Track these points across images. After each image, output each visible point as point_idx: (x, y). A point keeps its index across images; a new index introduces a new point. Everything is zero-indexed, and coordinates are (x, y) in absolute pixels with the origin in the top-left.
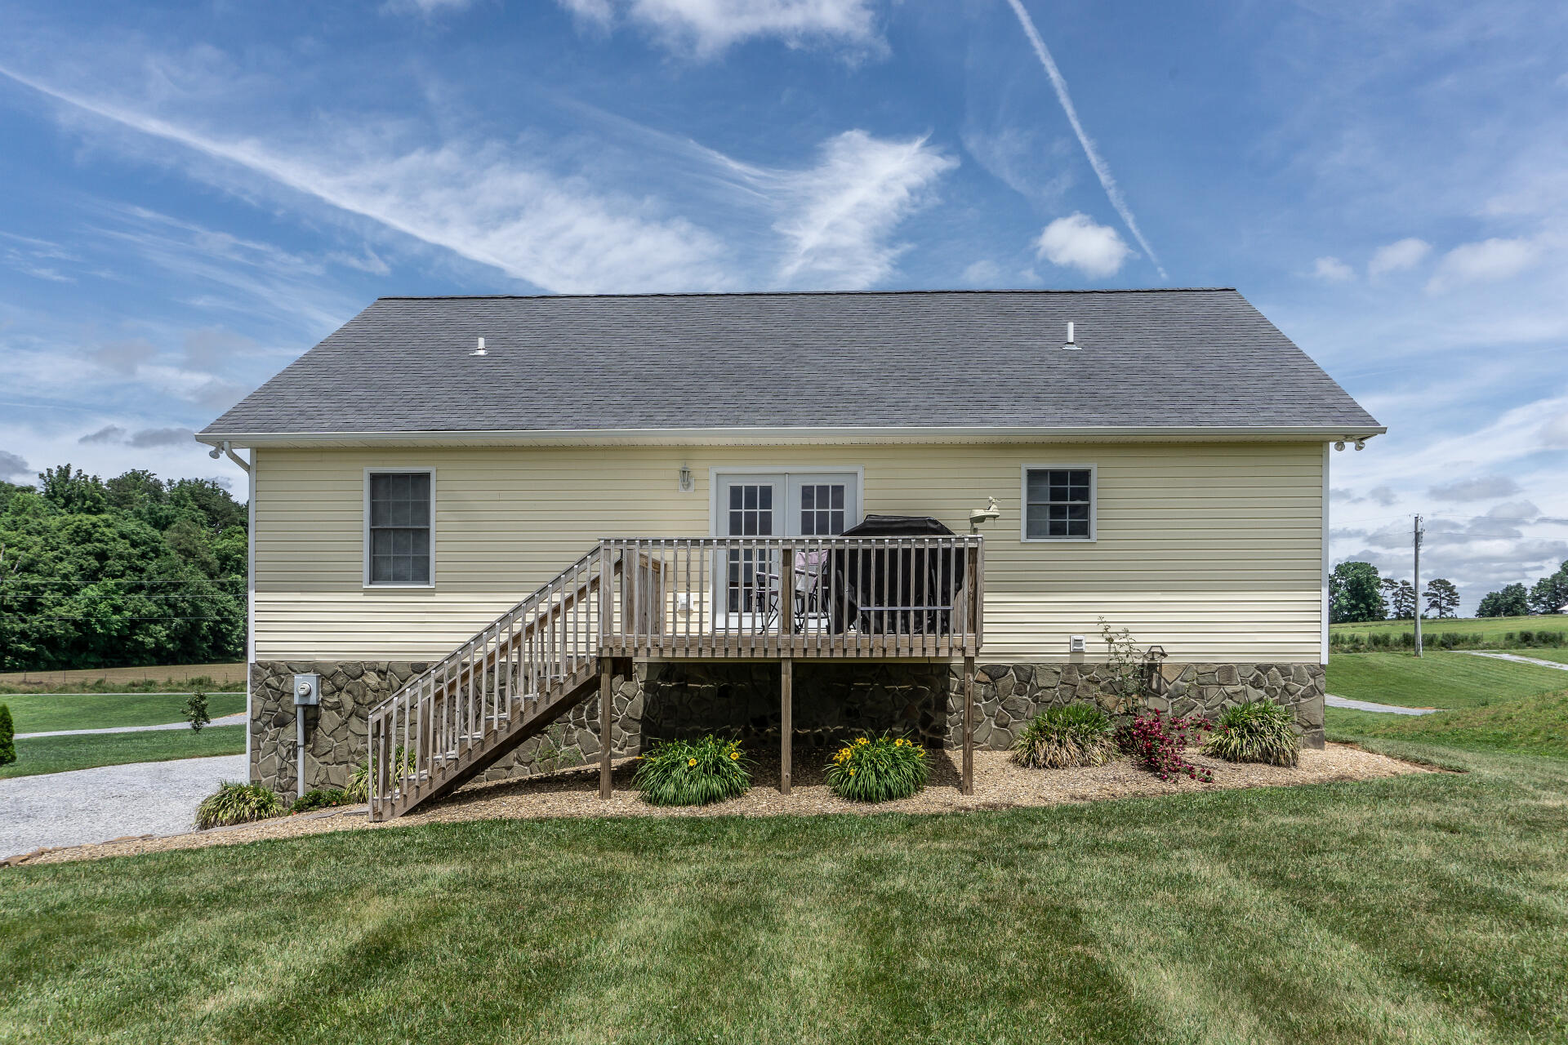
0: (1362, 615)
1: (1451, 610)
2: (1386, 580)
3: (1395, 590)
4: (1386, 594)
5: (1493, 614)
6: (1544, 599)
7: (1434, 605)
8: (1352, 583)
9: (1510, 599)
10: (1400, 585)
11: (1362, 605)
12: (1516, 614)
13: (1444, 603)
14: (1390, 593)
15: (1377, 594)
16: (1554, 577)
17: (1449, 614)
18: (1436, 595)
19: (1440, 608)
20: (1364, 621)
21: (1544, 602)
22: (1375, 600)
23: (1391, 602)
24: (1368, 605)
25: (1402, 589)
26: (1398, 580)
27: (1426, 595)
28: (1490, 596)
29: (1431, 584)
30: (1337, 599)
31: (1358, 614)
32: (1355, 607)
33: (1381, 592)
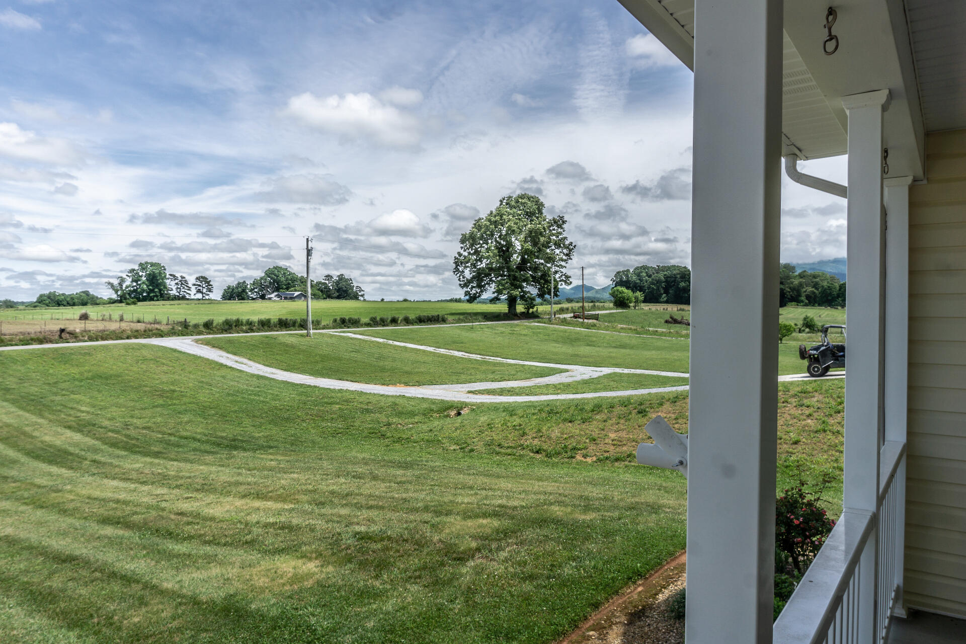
0: (157, 296)
1: (208, 295)
2: (171, 275)
3: (177, 281)
4: (171, 284)
5: (230, 299)
6: (256, 290)
7: (199, 291)
8: (150, 274)
9: (240, 289)
10: (180, 278)
11: (156, 290)
12: (243, 299)
13: (205, 290)
14: (173, 283)
15: (165, 283)
16: (261, 278)
17: (207, 297)
18: (200, 286)
19: (202, 293)
20: (158, 300)
21: (256, 292)
22: (165, 287)
23: (174, 288)
24: (160, 290)
25: (180, 281)
26: (178, 275)
27: (194, 285)
28: (229, 288)
29: (197, 278)
30: (140, 285)
31: (154, 296)
32: (152, 291)
33: (168, 282)
